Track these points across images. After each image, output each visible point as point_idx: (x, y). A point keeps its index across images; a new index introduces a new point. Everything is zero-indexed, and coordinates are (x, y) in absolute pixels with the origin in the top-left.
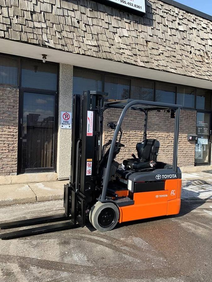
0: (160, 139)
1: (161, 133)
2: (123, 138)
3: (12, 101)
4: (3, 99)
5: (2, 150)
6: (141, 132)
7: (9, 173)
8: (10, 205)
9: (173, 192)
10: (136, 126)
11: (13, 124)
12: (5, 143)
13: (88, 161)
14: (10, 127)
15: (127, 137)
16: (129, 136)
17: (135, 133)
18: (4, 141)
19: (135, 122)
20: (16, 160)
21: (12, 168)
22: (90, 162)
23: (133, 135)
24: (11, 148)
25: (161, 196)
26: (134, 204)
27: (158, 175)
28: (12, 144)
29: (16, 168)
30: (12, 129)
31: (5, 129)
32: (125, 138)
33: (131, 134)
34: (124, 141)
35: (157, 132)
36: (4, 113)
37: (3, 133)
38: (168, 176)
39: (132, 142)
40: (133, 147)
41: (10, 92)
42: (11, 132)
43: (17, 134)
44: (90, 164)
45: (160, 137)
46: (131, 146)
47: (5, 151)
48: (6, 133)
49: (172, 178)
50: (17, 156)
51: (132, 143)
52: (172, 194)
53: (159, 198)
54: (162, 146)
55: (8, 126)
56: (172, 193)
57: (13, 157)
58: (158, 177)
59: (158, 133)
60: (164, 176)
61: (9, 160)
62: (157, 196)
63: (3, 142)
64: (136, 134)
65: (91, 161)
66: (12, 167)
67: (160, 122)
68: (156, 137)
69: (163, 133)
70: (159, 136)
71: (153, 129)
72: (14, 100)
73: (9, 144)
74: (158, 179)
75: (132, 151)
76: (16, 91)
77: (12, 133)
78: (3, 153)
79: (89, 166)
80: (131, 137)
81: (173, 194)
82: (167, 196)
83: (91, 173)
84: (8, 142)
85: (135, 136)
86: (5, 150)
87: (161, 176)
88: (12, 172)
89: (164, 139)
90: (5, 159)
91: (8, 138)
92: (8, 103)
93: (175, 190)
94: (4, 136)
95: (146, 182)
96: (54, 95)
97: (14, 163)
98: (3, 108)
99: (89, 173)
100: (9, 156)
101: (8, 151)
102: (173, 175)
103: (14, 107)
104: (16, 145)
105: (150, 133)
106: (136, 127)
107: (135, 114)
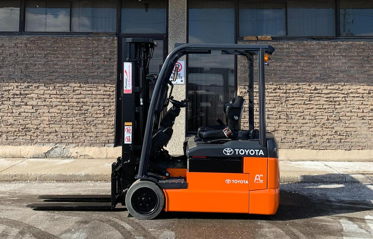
0: (354, 97)
1: (354, 87)
2: (275, 96)
3: (108, 52)
4: (98, 51)
5: (96, 114)
6: (310, 85)
7: (104, 144)
8: (80, 181)
9: (258, 177)
10: (298, 75)
11: (109, 81)
12: (100, 106)
13: (126, 126)
14: (106, 85)
15: (281, 95)
16: (286, 93)
17: (298, 87)
18: (99, 103)
19: (296, 69)
20: (113, 127)
21: (108, 138)
22: (129, 127)
23: (294, 91)
24: (107, 111)
25: (236, 181)
26: (187, 188)
27: (228, 149)
28: (108, 106)
29: (113, 138)
30: (109, 88)
31: (100, 87)
32: (279, 96)
33: (289, 90)
34: (277, 100)
35: (344, 85)
36: (99, 68)
37: (98, 92)
38: (247, 152)
39: (294, 102)
40: (295, 110)
41: (106, 41)
42: (107, 91)
43: (114, 93)
44: (129, 129)
45: (352, 93)
46: (292, 109)
47: (100, 116)
48: (102, 92)
49: (255, 156)
50: (113, 122)
51: (292, 105)
52: (257, 181)
53: (232, 184)
54: (359, 109)
55: (104, 83)
56: (256, 179)
57: (109, 123)
58: (228, 151)
59: (348, 87)
60: (238, 151)
61: (105, 126)
62: (228, 181)
63: (97, 104)
64: (300, 88)
65: (131, 126)
66: (108, 136)
67: (351, 67)
68: (344, 94)
69: (359, 87)
70: (350, 91)
71: (336, 79)
72: (111, 51)
73: (104, 107)
74: (228, 154)
75: (293, 118)
76: (113, 40)
77: (108, 93)
78: (98, 118)
79: (128, 132)
80: (291, 95)
81: (259, 181)
82: (247, 182)
83: (131, 140)
84: (104, 104)
85: (298, 92)
86: (100, 114)
87: (234, 150)
88: (108, 143)
89: (363, 97)
90: (100, 126)
91: (103, 99)
92: (103, 56)
93: (262, 176)
94: (99, 96)
95: (207, 157)
96: (162, 40)
97: (110, 130)
98: (98, 61)
99: (129, 140)
100: (105, 122)
101: (103, 115)
102: (257, 151)
103: (110, 59)
104: (113, 107)
105: (329, 88)
106: (299, 78)
107: (297, 56)
